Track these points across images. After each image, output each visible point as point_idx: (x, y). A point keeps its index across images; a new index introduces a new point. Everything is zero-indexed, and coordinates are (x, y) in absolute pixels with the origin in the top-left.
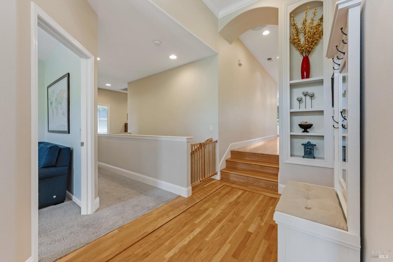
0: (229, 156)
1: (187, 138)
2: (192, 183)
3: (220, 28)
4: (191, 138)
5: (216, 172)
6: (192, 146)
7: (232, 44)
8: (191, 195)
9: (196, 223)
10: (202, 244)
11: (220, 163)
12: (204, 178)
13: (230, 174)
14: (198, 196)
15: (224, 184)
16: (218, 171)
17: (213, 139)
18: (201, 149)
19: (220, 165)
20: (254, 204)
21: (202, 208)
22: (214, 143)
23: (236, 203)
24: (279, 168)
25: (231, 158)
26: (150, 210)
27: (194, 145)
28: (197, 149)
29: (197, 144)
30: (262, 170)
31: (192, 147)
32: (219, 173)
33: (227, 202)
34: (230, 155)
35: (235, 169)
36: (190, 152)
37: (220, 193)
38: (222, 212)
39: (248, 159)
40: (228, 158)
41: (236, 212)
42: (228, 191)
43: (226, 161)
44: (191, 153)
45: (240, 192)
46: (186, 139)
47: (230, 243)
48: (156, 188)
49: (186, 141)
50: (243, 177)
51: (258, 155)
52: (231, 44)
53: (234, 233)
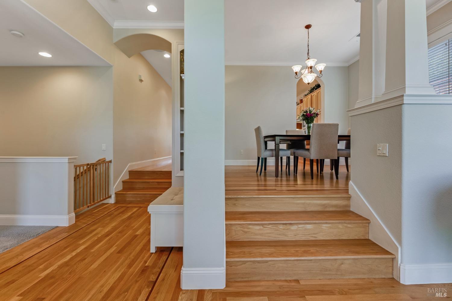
0: (127, 177)
1: (69, 159)
2: (75, 209)
3: (115, 40)
4: (76, 158)
5: (110, 195)
6: (76, 167)
7: (131, 57)
8: (75, 222)
9: (80, 243)
10: (86, 255)
11: (115, 184)
12: (93, 202)
13: (126, 195)
14: (84, 221)
15: (118, 206)
16: (112, 194)
17: (106, 159)
18: (89, 172)
19: (115, 186)
20: (147, 215)
21: (88, 231)
22: (107, 164)
23: (129, 218)
24: (171, 182)
25: (129, 178)
26: (7, 248)
27: (80, 166)
28: (84, 173)
29: (83, 165)
30: (159, 186)
31: (76, 169)
32: (113, 196)
33: (120, 220)
34: (129, 176)
35: (132, 189)
36: (73, 176)
37: (113, 214)
38: (112, 228)
39: (146, 178)
40: (126, 179)
41: (127, 225)
42: (122, 211)
43: (123, 182)
44: (75, 178)
45: (135, 210)
46: (67, 159)
47: (116, 246)
48: (15, 226)
49: (67, 162)
50: (140, 195)
51: (156, 173)
52: (129, 58)
53: (122, 239)
